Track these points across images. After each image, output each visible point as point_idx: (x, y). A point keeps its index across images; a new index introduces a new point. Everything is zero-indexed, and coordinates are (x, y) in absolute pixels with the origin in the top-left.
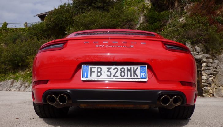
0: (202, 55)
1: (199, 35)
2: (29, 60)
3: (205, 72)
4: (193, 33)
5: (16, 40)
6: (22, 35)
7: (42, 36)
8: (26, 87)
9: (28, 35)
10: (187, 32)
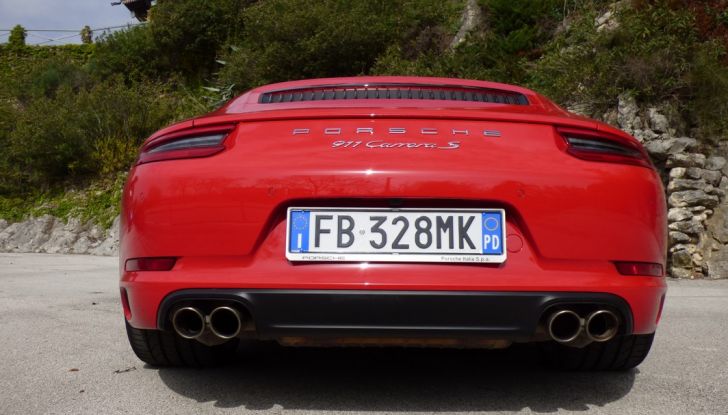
0: (673, 140)
1: (664, 74)
2: (100, 154)
3: (681, 196)
4: (643, 67)
5: (57, 85)
6: (74, 69)
7: (142, 74)
8: (93, 240)
9: (95, 71)
10: (624, 64)
